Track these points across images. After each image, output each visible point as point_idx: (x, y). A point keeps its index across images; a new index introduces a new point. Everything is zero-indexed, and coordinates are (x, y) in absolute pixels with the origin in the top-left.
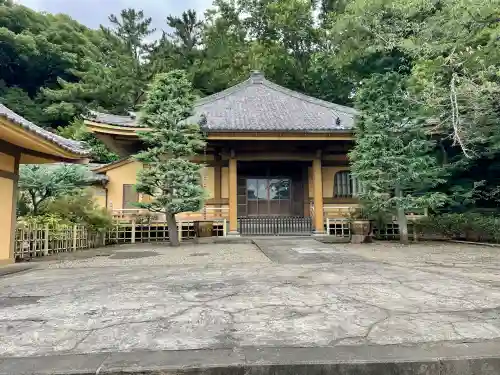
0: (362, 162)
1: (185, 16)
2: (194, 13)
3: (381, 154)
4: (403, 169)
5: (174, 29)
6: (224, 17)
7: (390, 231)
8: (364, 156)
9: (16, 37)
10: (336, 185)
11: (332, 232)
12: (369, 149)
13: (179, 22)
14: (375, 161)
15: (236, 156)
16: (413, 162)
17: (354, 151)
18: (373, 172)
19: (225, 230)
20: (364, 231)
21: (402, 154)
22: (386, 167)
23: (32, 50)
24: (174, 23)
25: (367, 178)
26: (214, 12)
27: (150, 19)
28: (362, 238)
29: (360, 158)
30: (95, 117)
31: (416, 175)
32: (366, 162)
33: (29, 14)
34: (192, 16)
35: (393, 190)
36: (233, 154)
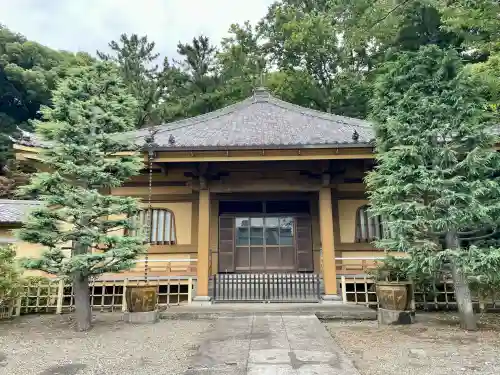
0: (385, 190)
1: (195, 42)
2: (207, 40)
3: (417, 175)
4: (459, 200)
5: (185, 57)
6: (242, 44)
7: (441, 298)
8: (390, 178)
9: (25, 72)
10: (358, 224)
11: (350, 298)
12: (397, 168)
13: (189, 48)
14: (407, 187)
15: (207, 185)
16: (475, 188)
17: (374, 173)
18: (407, 207)
19: (190, 294)
20: (397, 304)
21: (454, 174)
22: (427, 197)
23: (41, 85)
24: (184, 50)
25: (396, 217)
26: (232, 40)
27: (153, 44)
28: (394, 315)
29: (383, 183)
30: (28, 139)
31: (483, 210)
32: (394, 189)
33: (42, 51)
34: (205, 42)
35: (443, 237)
36: (203, 184)
